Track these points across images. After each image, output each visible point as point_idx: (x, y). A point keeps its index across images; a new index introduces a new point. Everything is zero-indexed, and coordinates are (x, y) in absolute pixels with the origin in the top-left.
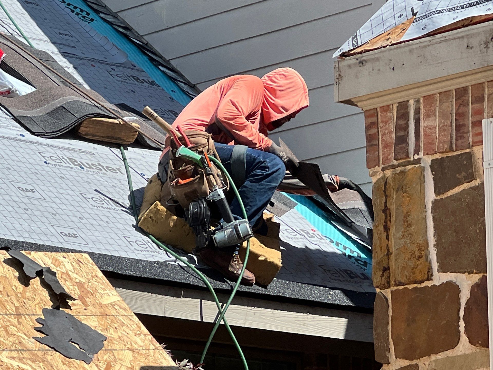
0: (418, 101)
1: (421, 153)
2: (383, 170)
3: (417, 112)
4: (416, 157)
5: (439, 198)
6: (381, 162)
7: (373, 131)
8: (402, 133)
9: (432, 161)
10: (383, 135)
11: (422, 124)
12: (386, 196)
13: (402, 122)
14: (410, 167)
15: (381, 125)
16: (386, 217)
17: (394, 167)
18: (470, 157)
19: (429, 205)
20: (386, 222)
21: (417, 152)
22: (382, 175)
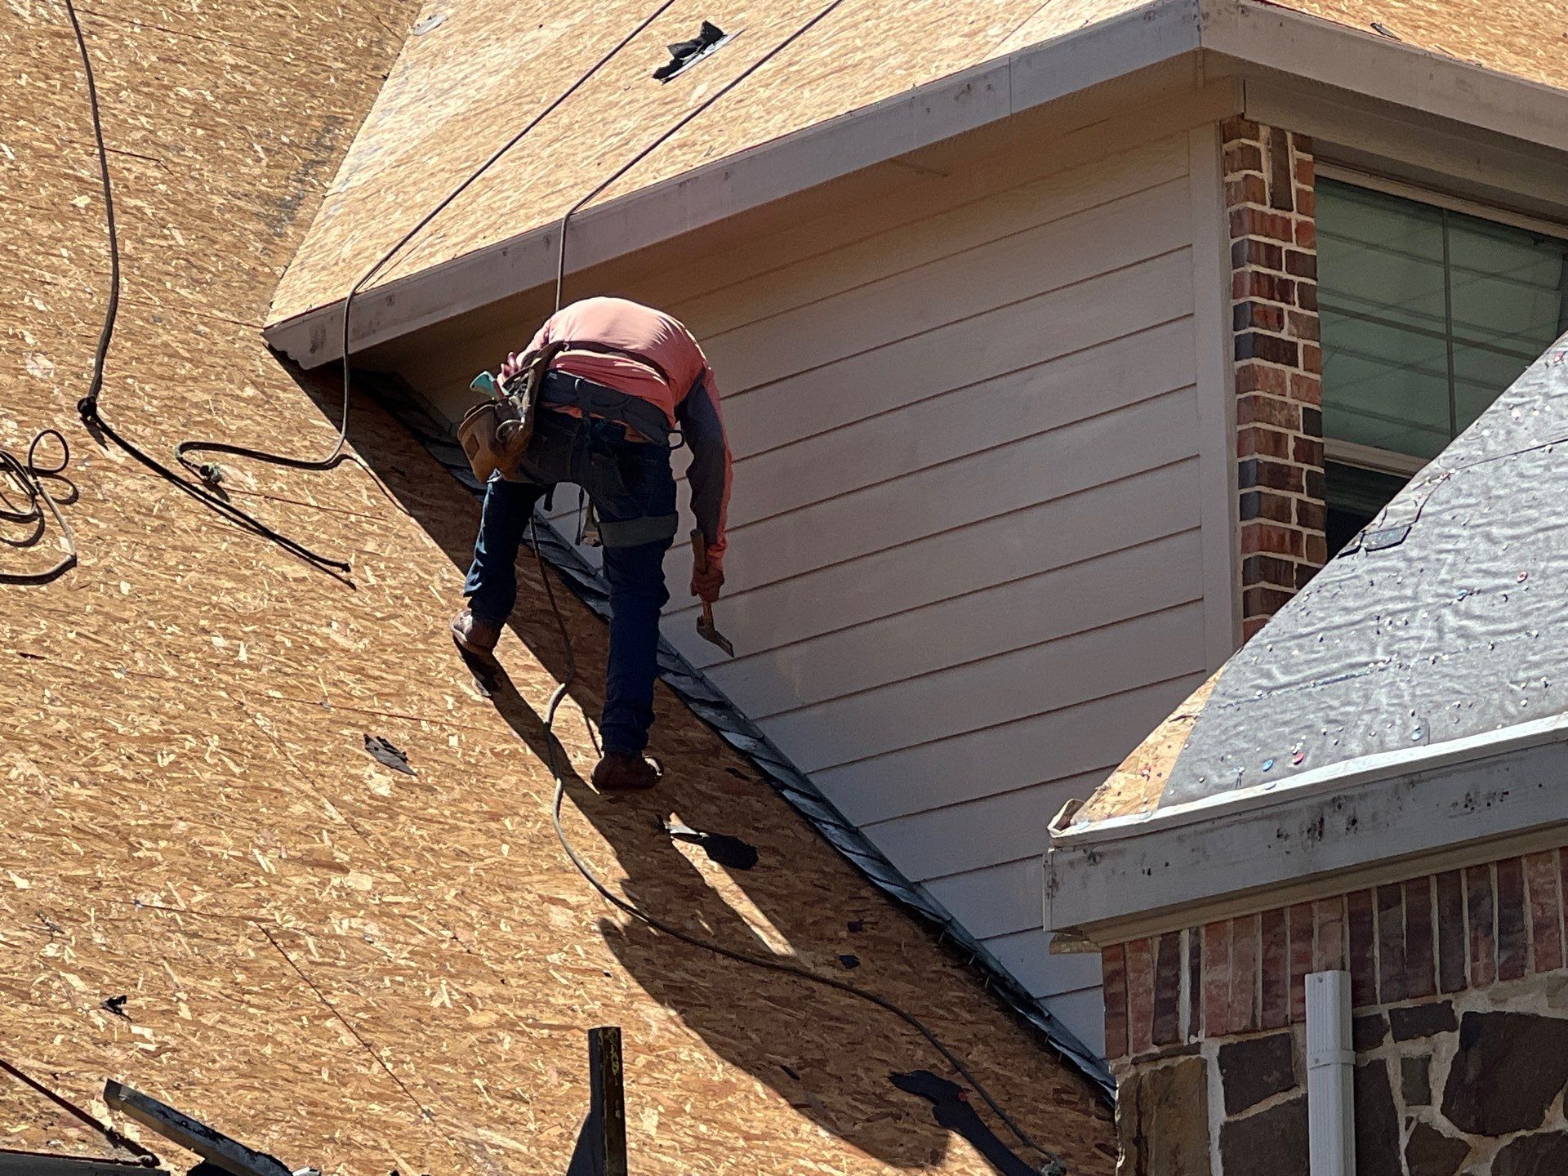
0: (1195, 933)
1: (1202, 1033)
2: (1135, 1063)
3: (1195, 953)
4: (1193, 1040)
5: (1232, 1119)
6: (1131, 1048)
7: (1117, 987)
8: (1169, 994)
9: (1222, 1048)
10: (1136, 995)
11: (1204, 978)
12: (1140, 1114)
13: (1167, 973)
14: (1182, 1059)
15: (1131, 976)
16: (1139, 1154)
17: (1154, 1058)
18: (1288, 1042)
19: (1216, 1133)
20: (1139, 1163)
21: (1194, 1030)
22: (1133, 1072)
